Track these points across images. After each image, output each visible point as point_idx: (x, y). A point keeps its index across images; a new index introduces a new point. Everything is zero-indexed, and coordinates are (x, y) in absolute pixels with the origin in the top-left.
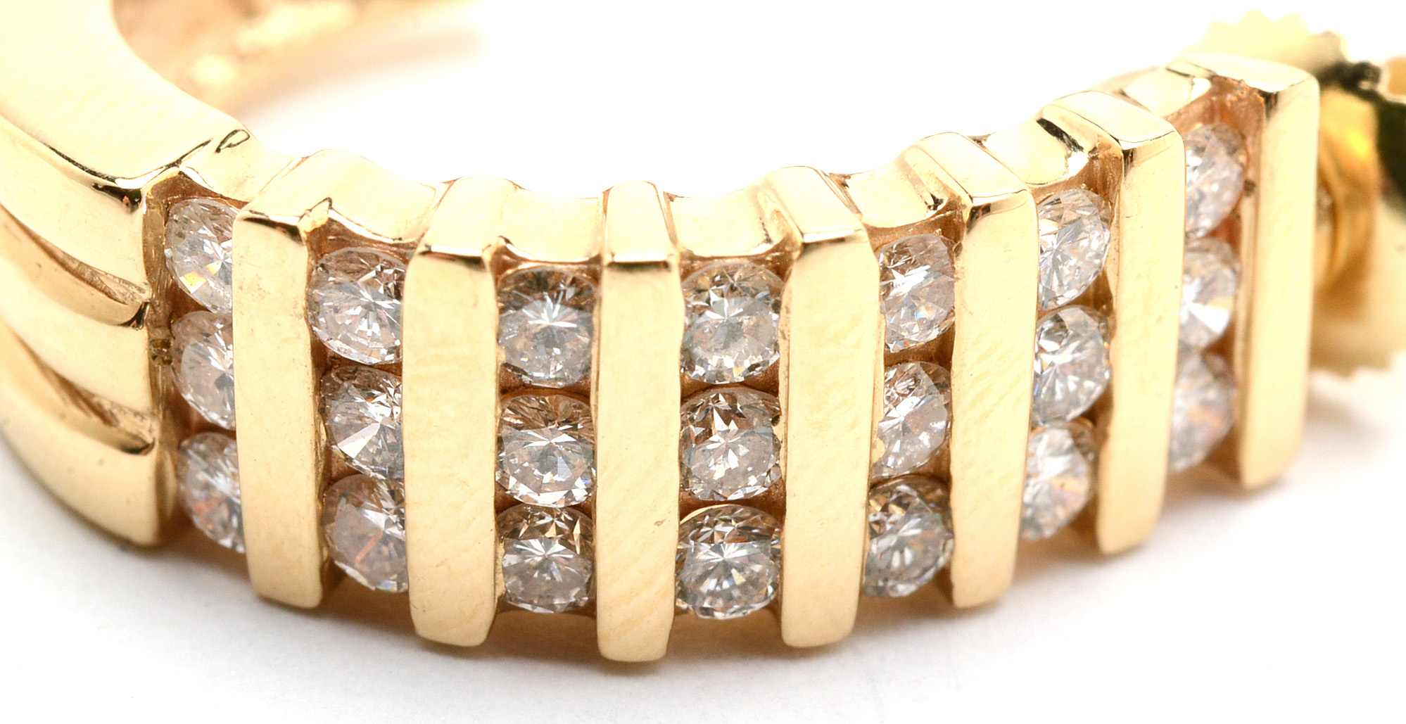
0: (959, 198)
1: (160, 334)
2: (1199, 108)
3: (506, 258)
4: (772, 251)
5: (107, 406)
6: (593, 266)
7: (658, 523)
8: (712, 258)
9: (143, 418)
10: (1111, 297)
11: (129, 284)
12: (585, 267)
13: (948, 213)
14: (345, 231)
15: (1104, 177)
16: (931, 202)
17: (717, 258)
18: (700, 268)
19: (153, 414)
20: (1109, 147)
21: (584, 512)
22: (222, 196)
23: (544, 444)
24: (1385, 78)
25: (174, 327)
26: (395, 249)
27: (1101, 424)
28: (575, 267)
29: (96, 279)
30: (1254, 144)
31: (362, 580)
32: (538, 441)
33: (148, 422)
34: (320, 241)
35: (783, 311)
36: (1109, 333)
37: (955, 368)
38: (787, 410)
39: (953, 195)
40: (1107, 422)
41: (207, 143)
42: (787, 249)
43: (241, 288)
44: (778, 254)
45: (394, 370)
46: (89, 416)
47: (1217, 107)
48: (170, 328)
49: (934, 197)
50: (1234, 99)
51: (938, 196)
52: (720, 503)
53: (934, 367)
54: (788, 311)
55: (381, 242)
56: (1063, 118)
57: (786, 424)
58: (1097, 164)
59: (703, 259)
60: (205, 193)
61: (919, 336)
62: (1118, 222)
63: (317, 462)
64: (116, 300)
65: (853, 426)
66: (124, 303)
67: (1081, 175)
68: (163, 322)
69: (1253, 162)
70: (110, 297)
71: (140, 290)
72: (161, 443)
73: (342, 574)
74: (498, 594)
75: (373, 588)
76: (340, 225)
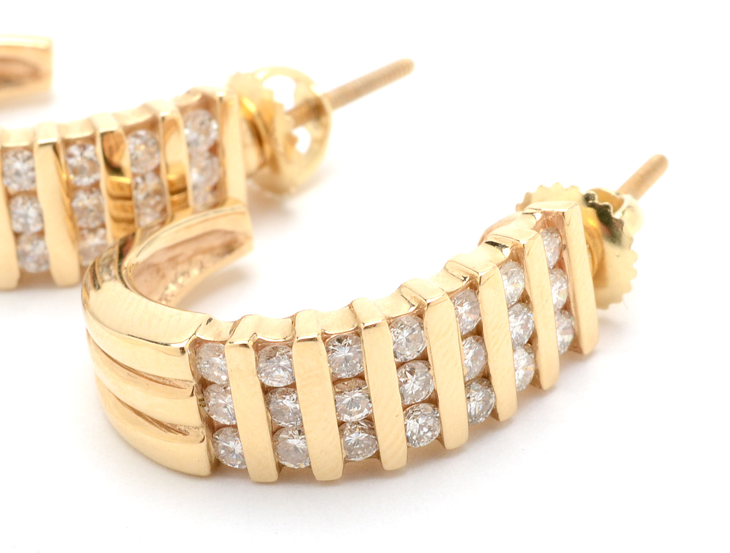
0: (474, 275)
1: (200, 397)
2: (540, 224)
3: (325, 335)
4: (416, 309)
5: (183, 428)
6: (356, 331)
7: (397, 416)
8: (396, 317)
9: (198, 429)
10: (529, 297)
11: (186, 381)
12: (354, 331)
13: (470, 281)
14: (264, 341)
15: (518, 256)
16: (463, 279)
17: (398, 316)
18: (393, 322)
19: (202, 427)
20: (517, 244)
21: (369, 420)
22: (214, 341)
23: (350, 399)
24: (596, 197)
25: (204, 392)
26: (284, 343)
27: (534, 344)
28: (350, 332)
29: (172, 383)
30: (562, 231)
31: (292, 466)
32: (347, 399)
33: (201, 430)
34: (257, 346)
35: (425, 329)
36: (530, 309)
37: (485, 335)
38: (433, 364)
39: (471, 274)
40: (537, 342)
41: (201, 325)
42: (421, 307)
43: (232, 371)
44: (418, 310)
45: (293, 386)
46: (176, 434)
47: (546, 222)
48: (202, 393)
49: (464, 277)
50: (552, 217)
51: (465, 276)
52: (414, 404)
53: (477, 337)
54: (427, 329)
55: (278, 342)
56: (495, 238)
57: (433, 369)
58: (514, 252)
59: (393, 318)
60: (207, 341)
61: (471, 327)
62: (526, 270)
63: (269, 427)
64: (182, 388)
65: (456, 365)
66: (185, 389)
67: (509, 257)
68: (200, 392)
69: (563, 237)
70: (179, 388)
71: (191, 382)
72: (207, 436)
73: (284, 466)
74: (344, 457)
75: (296, 468)
76: (262, 340)
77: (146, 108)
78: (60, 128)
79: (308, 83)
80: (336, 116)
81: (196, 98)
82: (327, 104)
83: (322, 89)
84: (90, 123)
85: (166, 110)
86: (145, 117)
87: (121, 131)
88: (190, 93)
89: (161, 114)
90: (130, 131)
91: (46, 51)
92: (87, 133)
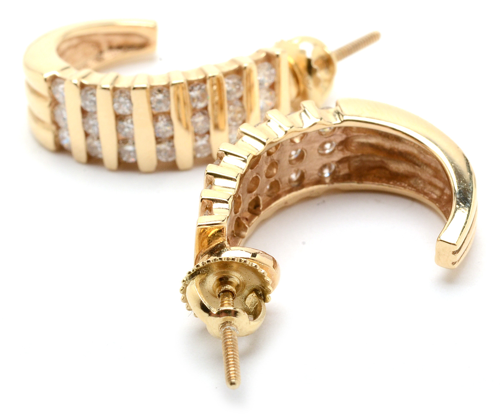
77: (233, 61)
78: (184, 74)
79: (323, 47)
80: (340, 65)
81: (263, 55)
82: (334, 57)
83: (331, 49)
84: (202, 70)
85: (247, 62)
86: (235, 66)
87: (221, 75)
88: (259, 52)
89: (245, 65)
90: (226, 75)
91: (154, 28)
92: (201, 77)
